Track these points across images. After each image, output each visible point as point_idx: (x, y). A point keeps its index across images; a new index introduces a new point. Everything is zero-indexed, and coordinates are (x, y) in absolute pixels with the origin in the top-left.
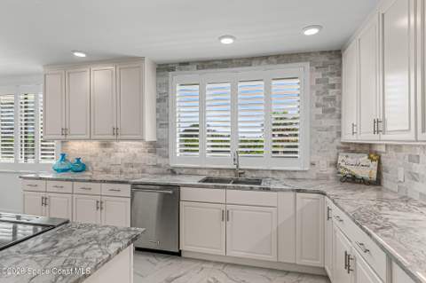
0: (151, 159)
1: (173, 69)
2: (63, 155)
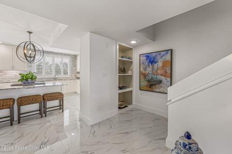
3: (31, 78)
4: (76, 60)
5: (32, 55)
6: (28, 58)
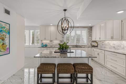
2: (43, 43)
3: (65, 48)
4: (91, 30)
5: (66, 29)
6: (63, 31)
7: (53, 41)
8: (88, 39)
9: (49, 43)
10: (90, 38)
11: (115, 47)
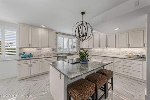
0: (53, 52)
1: (58, 34)
2: (24, 53)
7: (43, 49)
8: (78, 47)
9: (36, 52)
10: (79, 46)
11: (99, 53)
